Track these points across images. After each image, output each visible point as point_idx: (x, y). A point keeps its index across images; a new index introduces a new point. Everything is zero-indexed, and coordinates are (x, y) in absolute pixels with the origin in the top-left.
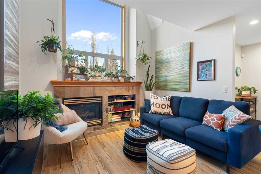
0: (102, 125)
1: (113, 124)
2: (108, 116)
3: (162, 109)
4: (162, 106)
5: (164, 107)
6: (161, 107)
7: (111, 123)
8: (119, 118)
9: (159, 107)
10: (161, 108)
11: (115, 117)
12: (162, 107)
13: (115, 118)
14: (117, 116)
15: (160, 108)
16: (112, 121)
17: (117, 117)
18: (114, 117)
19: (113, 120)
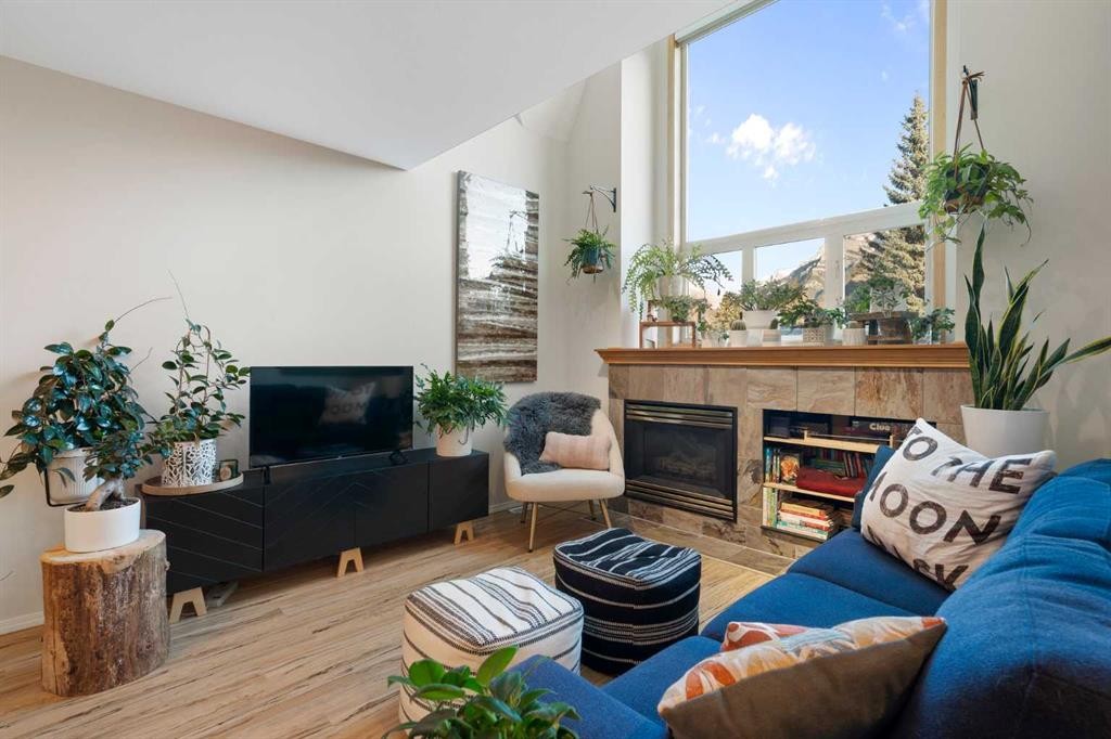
0: (735, 525)
1: (783, 542)
2: (759, 495)
3: (911, 533)
4: (916, 511)
5: (927, 518)
6: (905, 518)
7: (777, 535)
8: (820, 528)
9: (894, 514)
10: (907, 522)
11: (803, 515)
12: (913, 521)
13: (797, 519)
14: (816, 512)
15: (897, 518)
16: (780, 527)
17: (812, 517)
18: (795, 513)
19: (785, 524)
